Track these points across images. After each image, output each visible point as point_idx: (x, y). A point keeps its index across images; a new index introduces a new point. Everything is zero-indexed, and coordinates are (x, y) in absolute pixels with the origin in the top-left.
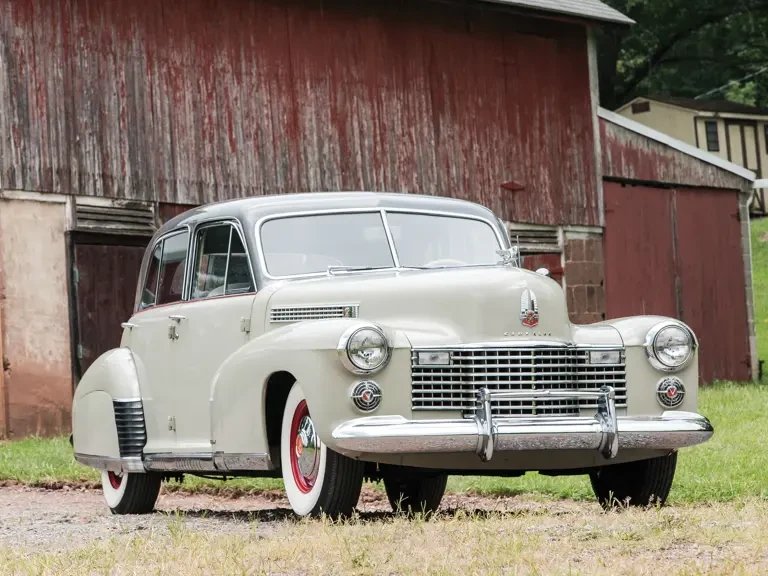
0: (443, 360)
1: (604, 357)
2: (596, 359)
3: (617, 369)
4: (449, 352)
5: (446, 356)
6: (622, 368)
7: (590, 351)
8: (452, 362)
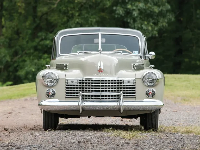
0: (76, 82)
1: (129, 82)
2: (126, 83)
3: (133, 85)
4: (77, 80)
5: (77, 81)
6: (135, 85)
7: (124, 80)
8: (78, 83)
